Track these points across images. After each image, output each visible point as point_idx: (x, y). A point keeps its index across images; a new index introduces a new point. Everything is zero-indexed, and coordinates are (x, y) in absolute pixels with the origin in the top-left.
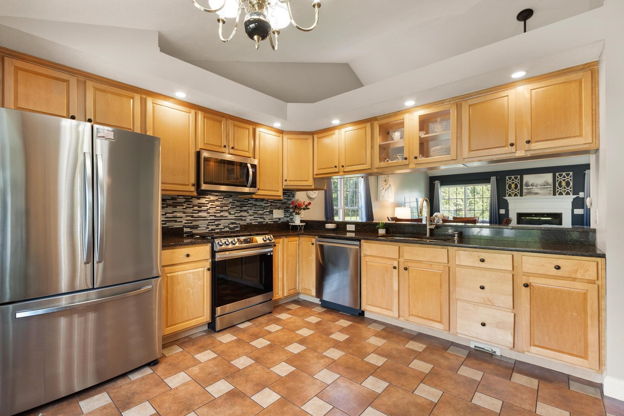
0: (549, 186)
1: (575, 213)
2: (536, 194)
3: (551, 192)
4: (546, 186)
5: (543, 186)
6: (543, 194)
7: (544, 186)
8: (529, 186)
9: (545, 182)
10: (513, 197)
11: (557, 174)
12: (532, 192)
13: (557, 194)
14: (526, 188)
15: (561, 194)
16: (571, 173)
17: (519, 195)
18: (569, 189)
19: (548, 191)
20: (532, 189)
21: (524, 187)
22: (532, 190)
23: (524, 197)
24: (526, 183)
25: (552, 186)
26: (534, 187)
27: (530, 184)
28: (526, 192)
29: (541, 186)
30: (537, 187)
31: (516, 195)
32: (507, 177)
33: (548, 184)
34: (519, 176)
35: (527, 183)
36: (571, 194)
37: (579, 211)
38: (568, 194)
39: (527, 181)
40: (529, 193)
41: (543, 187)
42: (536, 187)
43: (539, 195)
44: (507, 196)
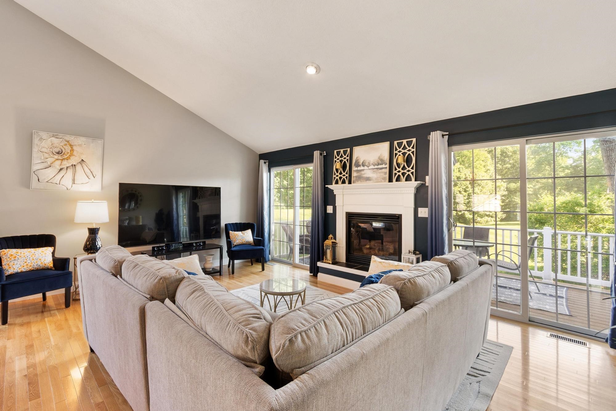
0: (384, 166)
1: (420, 215)
2: (368, 179)
3: (386, 176)
4: (381, 164)
5: (376, 165)
6: (376, 179)
7: (378, 165)
8: (359, 166)
9: (379, 158)
10: (340, 185)
11: (396, 143)
12: (362, 177)
13: (394, 180)
14: (356, 169)
15: (398, 180)
16: (414, 140)
17: (347, 182)
18: (410, 170)
19: (382, 174)
20: (363, 170)
21: (354, 168)
22: (363, 172)
23: (352, 184)
24: (356, 160)
25: (388, 166)
26: (366, 168)
27: (361, 163)
28: (356, 177)
29: (374, 165)
30: (370, 168)
31: (344, 182)
32: (335, 151)
33: (382, 162)
34: (349, 149)
35: (358, 160)
36: (413, 179)
37: (423, 212)
38: (408, 179)
39: (357, 158)
40: (359, 178)
41: (376, 167)
42: (368, 167)
43: (372, 182)
44: (334, 182)
